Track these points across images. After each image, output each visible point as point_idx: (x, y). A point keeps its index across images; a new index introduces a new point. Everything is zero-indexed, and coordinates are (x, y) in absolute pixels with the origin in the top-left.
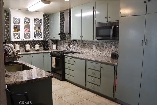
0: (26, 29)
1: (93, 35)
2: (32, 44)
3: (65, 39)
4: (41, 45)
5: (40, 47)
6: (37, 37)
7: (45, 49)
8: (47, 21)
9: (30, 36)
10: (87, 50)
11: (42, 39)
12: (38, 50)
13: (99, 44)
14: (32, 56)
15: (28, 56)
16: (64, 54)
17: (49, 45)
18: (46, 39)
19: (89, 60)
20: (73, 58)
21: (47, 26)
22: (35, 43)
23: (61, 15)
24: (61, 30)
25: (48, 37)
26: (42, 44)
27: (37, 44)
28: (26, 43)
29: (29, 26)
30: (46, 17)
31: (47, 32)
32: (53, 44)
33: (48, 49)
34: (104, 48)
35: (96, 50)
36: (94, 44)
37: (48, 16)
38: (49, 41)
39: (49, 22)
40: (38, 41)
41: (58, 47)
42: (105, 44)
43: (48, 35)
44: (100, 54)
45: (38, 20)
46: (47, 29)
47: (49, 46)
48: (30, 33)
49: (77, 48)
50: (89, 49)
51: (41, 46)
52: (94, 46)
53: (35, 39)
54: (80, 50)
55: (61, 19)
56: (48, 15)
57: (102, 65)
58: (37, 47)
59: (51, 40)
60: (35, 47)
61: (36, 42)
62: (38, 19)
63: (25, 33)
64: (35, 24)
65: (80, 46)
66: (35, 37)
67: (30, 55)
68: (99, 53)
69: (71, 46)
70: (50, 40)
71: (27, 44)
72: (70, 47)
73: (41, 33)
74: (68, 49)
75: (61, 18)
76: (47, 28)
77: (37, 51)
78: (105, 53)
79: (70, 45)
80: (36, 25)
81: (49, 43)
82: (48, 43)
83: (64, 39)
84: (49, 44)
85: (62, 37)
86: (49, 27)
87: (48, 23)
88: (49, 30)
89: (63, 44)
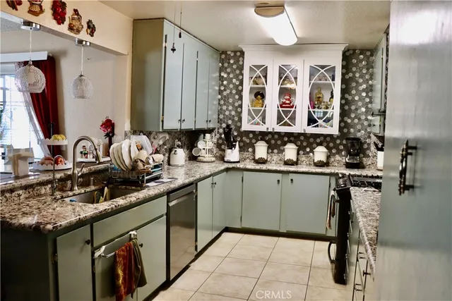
0: (289, 100)
4: (337, 149)
6: (318, 122)
7: (349, 166)
8: (364, 71)
9: (293, 119)
11: (335, 131)
14: (292, 180)
17: (368, 152)
18: (359, 131)
21: (364, 86)
22: (318, 140)
25: (366, 123)
26: (344, 145)
28: (292, 139)
30: (362, 56)
31: (363, 106)
32: (379, 150)
37: (368, 53)
38: (369, 137)
39: (372, 75)
43: (367, 119)
45: (322, 71)
46: (364, 98)
47: (368, 156)
48: (295, 111)
51: (339, 152)
56: (371, 51)
58: (320, 153)
60: (312, 151)
61: (322, 138)
62: (323, 67)
63: (279, 111)
64: (312, 82)
66: (312, 121)
67: (285, 176)
70: (372, 135)
73: (329, 111)
76: (364, 94)
80: (315, 87)
81: (369, 144)
82: (365, 146)
84: (369, 148)
86: (371, 90)
87: (367, 77)
88: (371, 102)
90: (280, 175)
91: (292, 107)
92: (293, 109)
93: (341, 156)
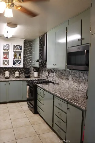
0: (6, 56)
1: (66, 63)
2: (13, 71)
4: (22, 72)
6: (17, 64)
7: (26, 77)
8: (29, 48)
9: (8, 63)
10: (64, 81)
11: (22, 66)
12: (18, 77)
13: (76, 75)
14: (10, 84)
15: (5, 83)
16: (37, 84)
17: (31, 72)
18: (28, 66)
19: (56, 96)
20: (43, 90)
21: (29, 52)
22: (15, 70)
23: (40, 41)
24: (40, 56)
25: (30, 64)
26: (24, 71)
27: (18, 71)
29: (8, 53)
30: (28, 43)
31: (29, 58)
32: (35, 71)
33: (29, 77)
34: (81, 80)
35: (72, 82)
36: (71, 74)
37: (30, 42)
38: (31, 68)
39: (31, 49)
40: (19, 68)
41: (40, 74)
42: (81, 75)
43: (30, 62)
44: (76, 87)
45: (18, 47)
46: (29, 56)
47: (31, 74)
48: (9, 60)
49: (55, 77)
50: (65, 80)
51: (22, 73)
52: (70, 76)
53: (14, 66)
54: (57, 80)
56: (31, 42)
57: (69, 106)
58: (17, 74)
59: (33, 67)
60: (14, 74)
61: (17, 69)
63: (3, 60)
64: (14, 50)
65: (57, 76)
66: (14, 63)
67: (7, 82)
68: (75, 85)
71: (7, 71)
72: (49, 75)
73: (20, 60)
74: (47, 78)
75: (40, 44)
76: (29, 55)
78: (81, 87)
79: (49, 73)
80: (15, 52)
81: (31, 70)
82: (30, 71)
83: (44, 67)
84: (31, 71)
85: (41, 64)
86: (31, 54)
88: (31, 57)
89: (43, 71)
91: (8, 59)
92: (8, 60)
93: (23, 74)
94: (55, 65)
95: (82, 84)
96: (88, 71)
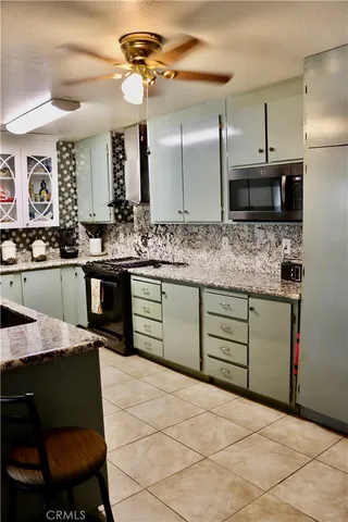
0: (3, 193)
1: (222, 206)
2: (23, 240)
3: (129, 218)
4: (50, 241)
5: (47, 248)
6: (39, 215)
7: (64, 255)
8: (68, 163)
9: (14, 213)
10: (203, 255)
11: (56, 223)
12: (43, 259)
13: (242, 234)
14: (25, 279)
15: (11, 278)
16: (130, 270)
17: (77, 241)
18: (68, 221)
19: (211, 287)
20: (159, 282)
21: (69, 178)
22: (31, 235)
23: (113, 143)
24: (116, 190)
25: (73, 214)
26: (56, 237)
27: (39, 238)
28: (4, 236)
29: (12, 181)
30: (64, 149)
31: (69, 197)
32: (91, 237)
33: (75, 255)
34: (258, 247)
35: (232, 255)
36: (226, 235)
37: (70, 145)
38: (77, 226)
39: (74, 166)
40: (42, 229)
41: (107, 245)
42: (259, 234)
43: (73, 210)
44: (243, 267)
45: (40, 162)
46: (69, 189)
47: (78, 245)
48: (15, 206)
49: (169, 247)
50: (208, 251)
51: (52, 245)
52: (225, 239)
53: (33, 224)
54: (180, 255)
55: (114, 156)
56: (73, 144)
57: (253, 302)
58: (39, 247)
59: (82, 223)
60: (31, 250)
61: (34, 232)
62: (40, 158)
64: (31, 173)
65: (179, 243)
66: (32, 216)
67: (18, 276)
68: (242, 261)
69: (150, 242)
70: (79, 224)
71: (7, 239)
72: (145, 244)
73: (49, 203)
74: (139, 252)
75: (114, 151)
76: (69, 185)
77: (38, 260)
78: (259, 264)
79: (145, 239)
80: (33, 179)
81: (77, 234)
82: (75, 236)
83: (126, 221)
84: (77, 238)
85: (119, 213)
86: (75, 182)
87: (71, 168)
88: (75, 193)
90: (12, 276)
91: (12, 200)
92: (13, 203)
93: (54, 247)
94: (186, 212)
95: (263, 255)
96: (301, 221)
